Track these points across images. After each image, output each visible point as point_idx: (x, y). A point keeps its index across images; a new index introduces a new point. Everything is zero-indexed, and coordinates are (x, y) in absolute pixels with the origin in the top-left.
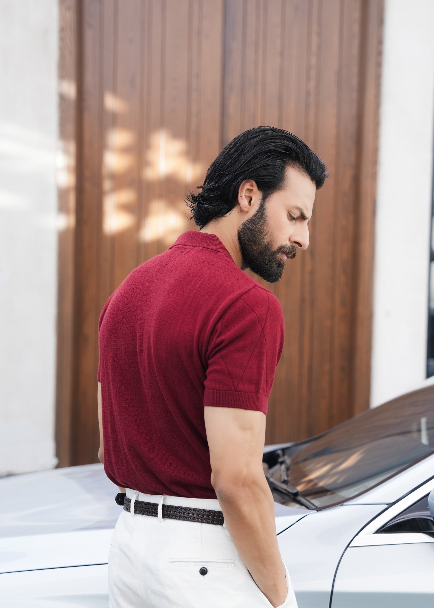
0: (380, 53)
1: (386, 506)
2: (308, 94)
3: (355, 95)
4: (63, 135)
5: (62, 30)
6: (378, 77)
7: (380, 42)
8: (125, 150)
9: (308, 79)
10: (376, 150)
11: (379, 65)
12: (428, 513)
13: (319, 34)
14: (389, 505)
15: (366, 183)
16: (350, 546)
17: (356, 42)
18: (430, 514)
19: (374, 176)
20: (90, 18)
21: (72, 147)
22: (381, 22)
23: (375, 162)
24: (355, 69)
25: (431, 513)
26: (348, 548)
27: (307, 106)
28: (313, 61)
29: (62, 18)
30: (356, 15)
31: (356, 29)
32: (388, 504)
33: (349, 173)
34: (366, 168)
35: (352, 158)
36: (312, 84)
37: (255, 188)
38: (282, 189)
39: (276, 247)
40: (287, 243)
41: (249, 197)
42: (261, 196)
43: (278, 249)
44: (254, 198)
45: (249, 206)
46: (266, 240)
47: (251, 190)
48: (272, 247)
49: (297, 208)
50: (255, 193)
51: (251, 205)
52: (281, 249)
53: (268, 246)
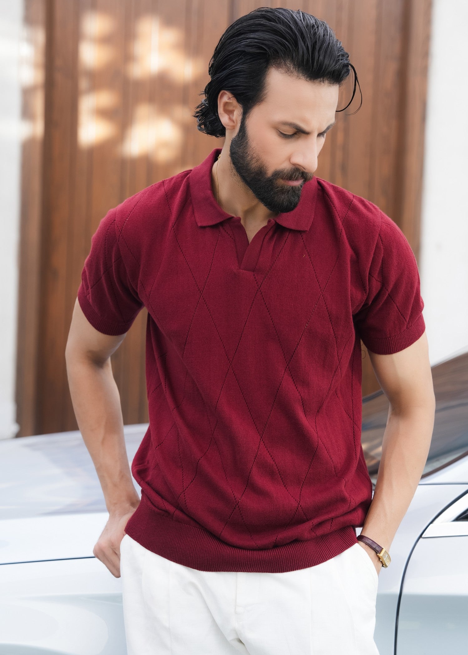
4: (28, 20)
10: (427, 38)
15: (414, 80)
16: (423, 536)
19: (425, 71)
21: (40, 36)
23: (426, 54)
26: (421, 539)
33: (392, 68)
34: (414, 61)
35: (396, 48)
37: (234, 101)
38: (262, 101)
39: (270, 172)
40: (285, 166)
41: (229, 112)
42: (242, 110)
43: (273, 176)
44: (236, 113)
45: (231, 124)
46: (254, 165)
47: (230, 103)
48: (265, 173)
49: (285, 124)
50: (235, 107)
51: (233, 122)
52: (278, 174)
53: (261, 171)
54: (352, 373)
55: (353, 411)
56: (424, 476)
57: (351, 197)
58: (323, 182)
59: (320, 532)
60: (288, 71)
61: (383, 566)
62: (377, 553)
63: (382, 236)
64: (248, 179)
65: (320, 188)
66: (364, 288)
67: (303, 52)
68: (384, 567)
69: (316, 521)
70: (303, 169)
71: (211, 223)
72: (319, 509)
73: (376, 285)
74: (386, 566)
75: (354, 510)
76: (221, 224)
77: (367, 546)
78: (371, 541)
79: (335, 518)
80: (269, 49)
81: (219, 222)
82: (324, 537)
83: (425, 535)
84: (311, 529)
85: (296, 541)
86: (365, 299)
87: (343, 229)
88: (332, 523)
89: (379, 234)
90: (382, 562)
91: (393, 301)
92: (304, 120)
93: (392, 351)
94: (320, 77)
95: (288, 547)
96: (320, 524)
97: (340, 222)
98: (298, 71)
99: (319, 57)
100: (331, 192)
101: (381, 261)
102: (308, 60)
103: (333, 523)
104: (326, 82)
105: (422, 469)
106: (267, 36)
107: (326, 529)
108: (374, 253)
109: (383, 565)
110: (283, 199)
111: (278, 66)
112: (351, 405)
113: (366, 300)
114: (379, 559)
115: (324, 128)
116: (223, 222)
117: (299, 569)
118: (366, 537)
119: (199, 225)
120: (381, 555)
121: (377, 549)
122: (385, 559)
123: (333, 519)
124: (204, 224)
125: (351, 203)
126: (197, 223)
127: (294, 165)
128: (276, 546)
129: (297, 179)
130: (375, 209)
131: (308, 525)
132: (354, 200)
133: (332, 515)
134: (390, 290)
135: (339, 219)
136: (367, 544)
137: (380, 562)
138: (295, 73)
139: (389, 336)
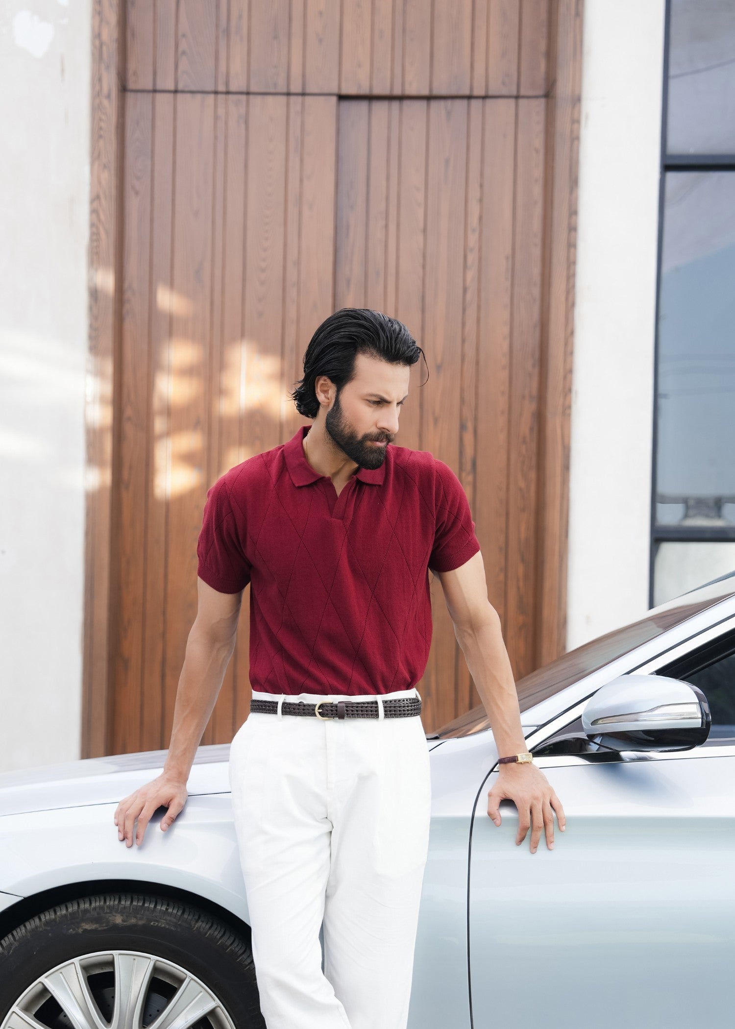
0: (573, 229)
1: (535, 728)
2: (464, 290)
3: (536, 291)
4: (94, 348)
6: (571, 264)
7: (573, 212)
8: (188, 372)
9: (466, 267)
11: (572, 246)
13: (481, 201)
14: (539, 728)
15: (553, 423)
17: (538, 211)
19: (566, 411)
20: (135, 181)
21: (109, 367)
22: (574, 182)
24: (536, 252)
26: (492, 773)
27: (465, 309)
28: (473, 240)
29: (95, 181)
30: (537, 172)
31: (537, 191)
32: (537, 726)
34: (553, 400)
36: (471, 274)
37: (329, 382)
38: (352, 379)
39: (360, 436)
40: (373, 430)
41: (325, 392)
42: (336, 389)
43: (363, 438)
44: (330, 392)
45: (327, 401)
46: (347, 431)
47: (325, 384)
48: (356, 437)
49: (372, 395)
50: (330, 387)
51: (329, 399)
52: (367, 437)
53: (352, 436)
60: (372, 355)
64: (342, 443)
67: (384, 341)
70: (387, 431)
71: (306, 483)
76: (315, 484)
80: (357, 338)
81: (312, 481)
92: (387, 393)
94: (397, 360)
98: (380, 356)
99: (396, 345)
102: (388, 347)
104: (401, 364)
106: (353, 329)
110: (372, 457)
111: (364, 352)
115: (401, 399)
116: (316, 481)
119: (297, 485)
124: (301, 484)
126: (294, 484)
127: (380, 429)
129: (381, 441)
138: (378, 357)
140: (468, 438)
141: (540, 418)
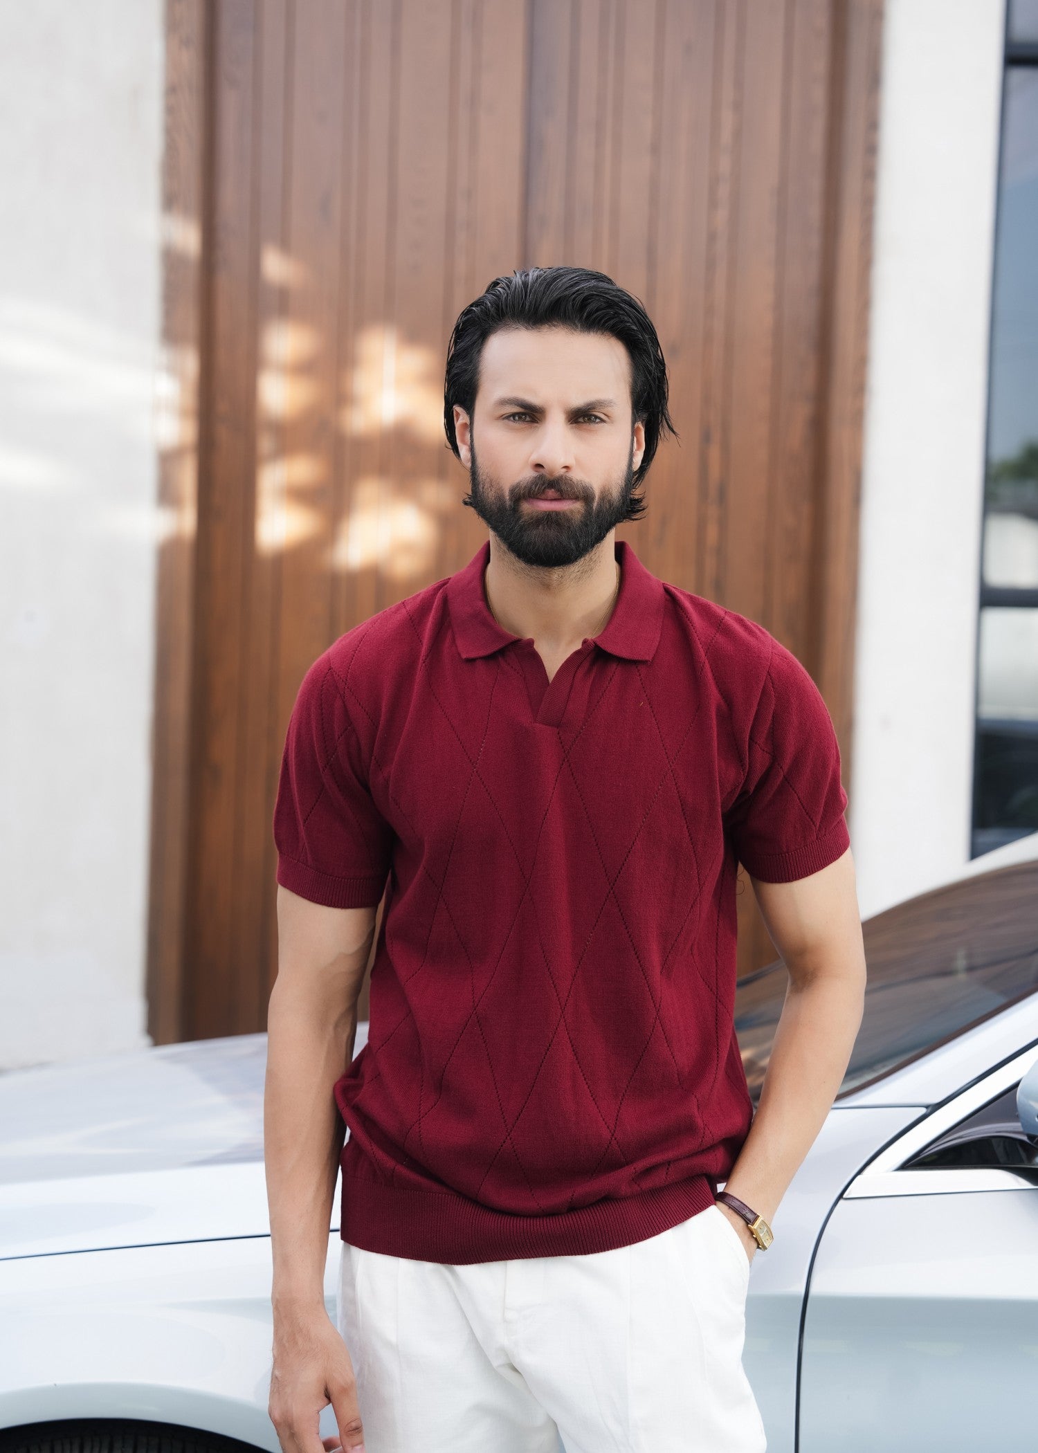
0: (872, 150)
1: (923, 1111)
2: (712, 237)
3: (815, 242)
4: (170, 335)
5: (171, 90)
6: (869, 201)
7: (873, 125)
8: (303, 369)
9: (713, 204)
10: (862, 362)
11: (870, 174)
12: (1017, 1126)
13: (738, 106)
14: (930, 1109)
15: (839, 435)
16: (845, 1196)
17: (819, 125)
18: (1021, 1129)
19: (858, 418)
20: (232, 66)
21: (190, 363)
22: (875, 80)
23: (860, 389)
24: (816, 184)
25: (1023, 1125)
26: (841, 1202)
27: (711, 265)
28: (725, 165)
29: (172, 63)
30: (820, 66)
31: (819, 94)
32: (927, 1107)
33: (801, 413)
34: (840, 402)
35: (809, 380)
36: (722, 215)
54: (718, 916)
55: (717, 980)
56: (840, 1097)
57: (722, 613)
58: (673, 590)
59: (647, 1184)
61: (758, 1247)
62: (748, 1224)
63: (773, 675)
65: (668, 598)
66: (741, 761)
68: (760, 1248)
69: (641, 1165)
71: (483, 653)
72: (646, 1146)
73: (761, 759)
74: (765, 1248)
75: (712, 1148)
76: (501, 652)
77: (731, 1211)
78: (739, 1203)
79: (675, 1161)
81: (496, 649)
82: (655, 1192)
83: (849, 1194)
84: (633, 1180)
85: (607, 1199)
86: (743, 781)
87: (707, 661)
88: (668, 1169)
89: (768, 672)
90: (756, 1239)
91: (793, 789)
93: (791, 876)
95: (592, 1211)
96: (648, 1171)
97: (701, 650)
100: (687, 604)
101: (770, 718)
103: (670, 1169)
105: (837, 1086)
107: (659, 1179)
108: (759, 704)
109: (759, 1245)
112: (714, 970)
113: (745, 783)
114: (752, 1233)
116: (503, 648)
117: (615, 1248)
118: (730, 1195)
119: (464, 656)
120: (755, 1227)
121: (749, 1216)
122: (761, 1235)
123: (670, 1162)
124: (473, 655)
125: (721, 622)
126: (459, 654)
128: (573, 1208)
130: (763, 633)
131: (628, 1171)
132: (727, 618)
133: (670, 1155)
134: (786, 768)
135: (700, 646)
136: (731, 1207)
137: (754, 1240)
139: (785, 850)
140: (715, 453)
141: (819, 427)
